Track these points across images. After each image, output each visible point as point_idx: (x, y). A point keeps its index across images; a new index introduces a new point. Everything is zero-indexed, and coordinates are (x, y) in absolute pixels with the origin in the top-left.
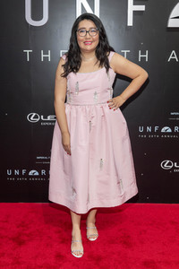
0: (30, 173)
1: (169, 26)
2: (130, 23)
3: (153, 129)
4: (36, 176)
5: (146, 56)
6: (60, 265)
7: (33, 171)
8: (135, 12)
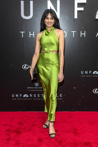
0: (24, 96)
1: (96, 18)
2: (76, 17)
3: (88, 72)
4: (27, 98)
5: (85, 34)
6: (40, 145)
7: (26, 95)
8: (78, 11)
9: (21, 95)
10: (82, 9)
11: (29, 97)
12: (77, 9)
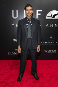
2: (37, 18)
8: (38, 15)
9: (12, 53)
10: (40, 14)
11: (16, 54)
12: (37, 14)
